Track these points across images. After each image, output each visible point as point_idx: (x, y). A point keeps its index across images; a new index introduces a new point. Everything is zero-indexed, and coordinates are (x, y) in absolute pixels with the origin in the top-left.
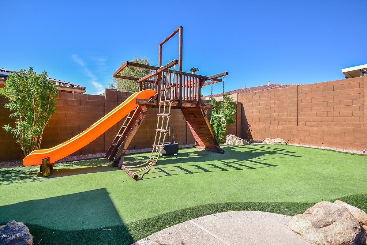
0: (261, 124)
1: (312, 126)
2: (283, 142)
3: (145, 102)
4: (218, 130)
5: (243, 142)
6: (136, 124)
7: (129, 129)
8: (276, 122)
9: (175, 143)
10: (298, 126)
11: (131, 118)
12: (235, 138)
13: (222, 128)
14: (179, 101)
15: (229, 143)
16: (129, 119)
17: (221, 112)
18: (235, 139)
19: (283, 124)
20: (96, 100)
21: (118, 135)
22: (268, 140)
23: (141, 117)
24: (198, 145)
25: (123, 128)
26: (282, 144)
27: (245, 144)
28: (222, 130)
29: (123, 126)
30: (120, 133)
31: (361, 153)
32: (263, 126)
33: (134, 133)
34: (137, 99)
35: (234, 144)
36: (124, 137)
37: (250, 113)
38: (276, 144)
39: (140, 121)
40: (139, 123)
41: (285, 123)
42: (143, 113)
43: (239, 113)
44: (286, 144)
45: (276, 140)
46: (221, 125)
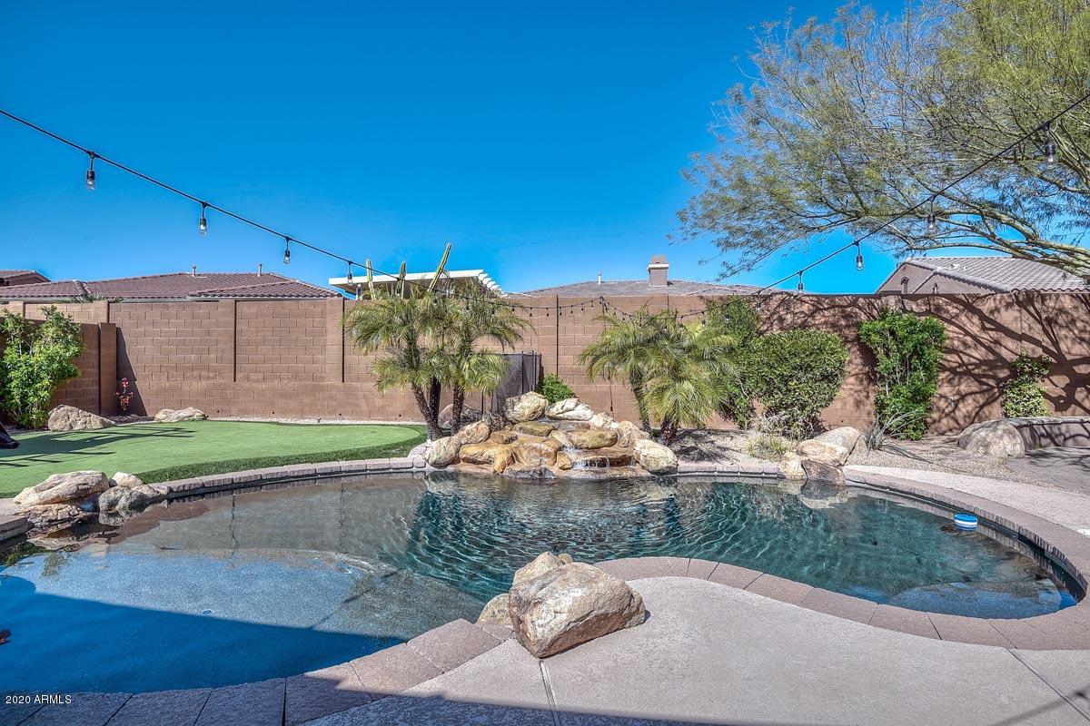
0: (164, 378)
1: (258, 381)
2: (198, 414)
4: (24, 396)
5: (102, 422)
8: (195, 373)
10: (235, 381)
12: (74, 414)
13: (37, 390)
15: (56, 427)
17: (36, 349)
18: (73, 416)
19: (208, 378)
22: (165, 413)
26: (194, 420)
27: (105, 425)
28: (35, 394)
32: (167, 384)
35: (72, 428)
37: (140, 353)
38: (181, 420)
41: (212, 374)
43: (109, 352)
44: (205, 418)
45: (183, 413)
46: (34, 382)
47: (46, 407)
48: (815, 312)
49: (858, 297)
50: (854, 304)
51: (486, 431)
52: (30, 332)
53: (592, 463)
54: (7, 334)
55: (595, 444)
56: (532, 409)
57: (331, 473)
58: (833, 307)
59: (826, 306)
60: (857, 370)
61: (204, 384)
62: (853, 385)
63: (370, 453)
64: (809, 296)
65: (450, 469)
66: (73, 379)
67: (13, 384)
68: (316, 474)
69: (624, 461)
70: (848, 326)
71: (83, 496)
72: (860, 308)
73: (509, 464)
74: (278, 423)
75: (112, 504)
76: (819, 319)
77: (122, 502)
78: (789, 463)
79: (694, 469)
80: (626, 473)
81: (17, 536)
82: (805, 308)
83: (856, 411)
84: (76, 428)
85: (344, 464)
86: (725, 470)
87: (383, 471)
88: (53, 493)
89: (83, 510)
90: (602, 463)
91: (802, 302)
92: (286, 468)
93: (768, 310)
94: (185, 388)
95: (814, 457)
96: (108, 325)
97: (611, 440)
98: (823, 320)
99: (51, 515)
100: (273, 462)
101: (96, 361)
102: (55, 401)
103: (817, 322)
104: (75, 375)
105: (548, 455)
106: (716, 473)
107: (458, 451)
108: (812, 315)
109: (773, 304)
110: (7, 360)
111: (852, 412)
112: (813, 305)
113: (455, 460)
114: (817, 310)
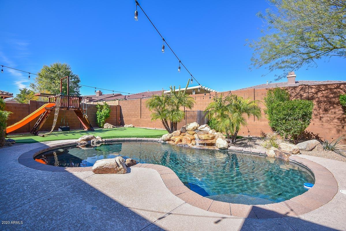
1: (145, 118)
2: (132, 126)
3: (49, 109)
4: (100, 121)
6: (45, 118)
7: (42, 120)
9: (68, 127)
10: (141, 118)
11: (44, 115)
12: (109, 125)
14: (67, 108)
15: (105, 127)
16: (42, 116)
17: (102, 111)
19: (136, 118)
20: (24, 106)
21: (36, 123)
22: (126, 125)
23: (48, 115)
24: (85, 128)
25: (40, 120)
28: (102, 121)
29: (39, 119)
30: (38, 122)
31: (154, 129)
33: (44, 121)
34: (45, 108)
36: (40, 124)
39: (47, 117)
40: (47, 118)
42: (49, 113)
43: (118, 111)
44: (134, 127)
45: (130, 126)
46: (102, 118)
47: (104, 123)
48: (318, 92)
49: (341, 84)
50: (338, 87)
51: (180, 133)
52: (102, 107)
53: (201, 144)
54: (98, 108)
55: (206, 138)
56: (193, 127)
57: (140, 140)
58: (327, 89)
59: (323, 89)
60: (339, 116)
61: (135, 119)
62: (337, 123)
63: (152, 137)
64: (315, 85)
65: (167, 142)
66: (109, 117)
67: (98, 118)
68: (136, 140)
69: (212, 144)
70: (334, 97)
71: (88, 140)
72: (341, 89)
73: (179, 142)
74: (146, 129)
75: (93, 142)
76: (320, 95)
77: (95, 142)
78: (270, 151)
79: (234, 149)
80: (211, 148)
81: (75, 145)
82: (313, 90)
83: (337, 134)
84: (108, 128)
85: (143, 139)
86: (246, 151)
87: (152, 141)
88: (83, 139)
89: (88, 142)
90: (204, 144)
91: (312, 88)
92: (132, 138)
93: (296, 92)
94: (132, 120)
95: (283, 150)
96: (119, 106)
97: (211, 138)
98: (322, 95)
99: (81, 143)
100: (130, 137)
101: (116, 114)
102: (106, 122)
103: (319, 96)
104: (109, 116)
105: (189, 140)
106: (243, 152)
107: (170, 138)
108: (316, 93)
109: (298, 90)
110: (97, 113)
111: (335, 134)
112: (317, 89)
113: (169, 140)
114: (319, 91)
